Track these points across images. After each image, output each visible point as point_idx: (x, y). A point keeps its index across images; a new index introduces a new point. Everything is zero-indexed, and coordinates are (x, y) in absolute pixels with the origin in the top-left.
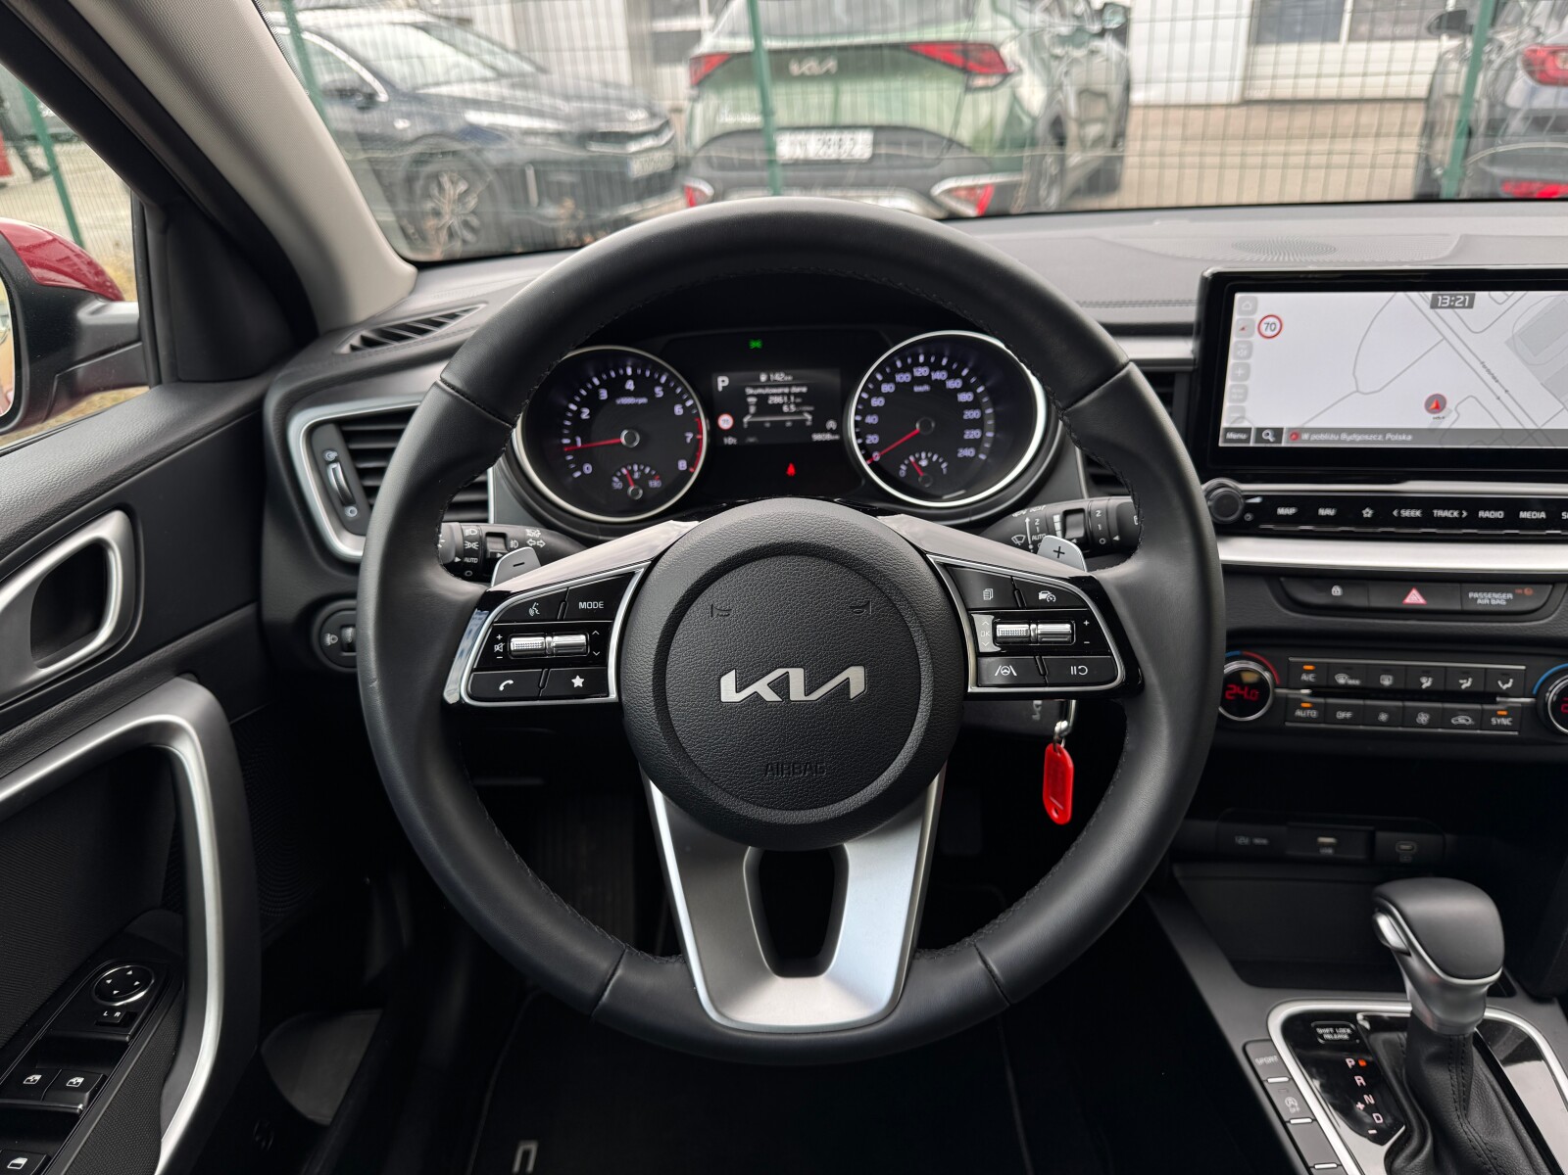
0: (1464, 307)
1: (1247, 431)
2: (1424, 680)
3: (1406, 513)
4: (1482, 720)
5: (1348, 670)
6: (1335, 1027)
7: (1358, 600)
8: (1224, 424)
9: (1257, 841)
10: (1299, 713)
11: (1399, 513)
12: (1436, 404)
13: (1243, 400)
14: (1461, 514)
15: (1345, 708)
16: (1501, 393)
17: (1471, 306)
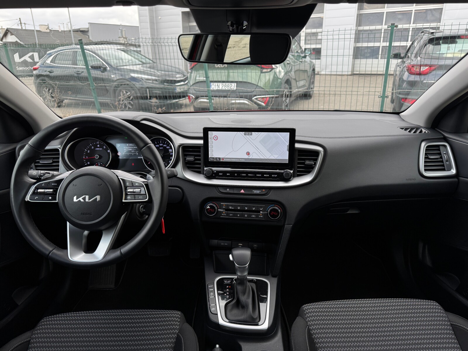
0: (250, 135)
1: (214, 158)
2: (246, 208)
3: (243, 175)
4: (257, 216)
5: (231, 206)
6: (228, 280)
7: (232, 191)
8: (209, 157)
9: (225, 244)
10: (223, 214)
11: (242, 175)
12: (248, 154)
13: (212, 152)
14: (253, 175)
15: (231, 213)
16: (260, 152)
17: (252, 135)
